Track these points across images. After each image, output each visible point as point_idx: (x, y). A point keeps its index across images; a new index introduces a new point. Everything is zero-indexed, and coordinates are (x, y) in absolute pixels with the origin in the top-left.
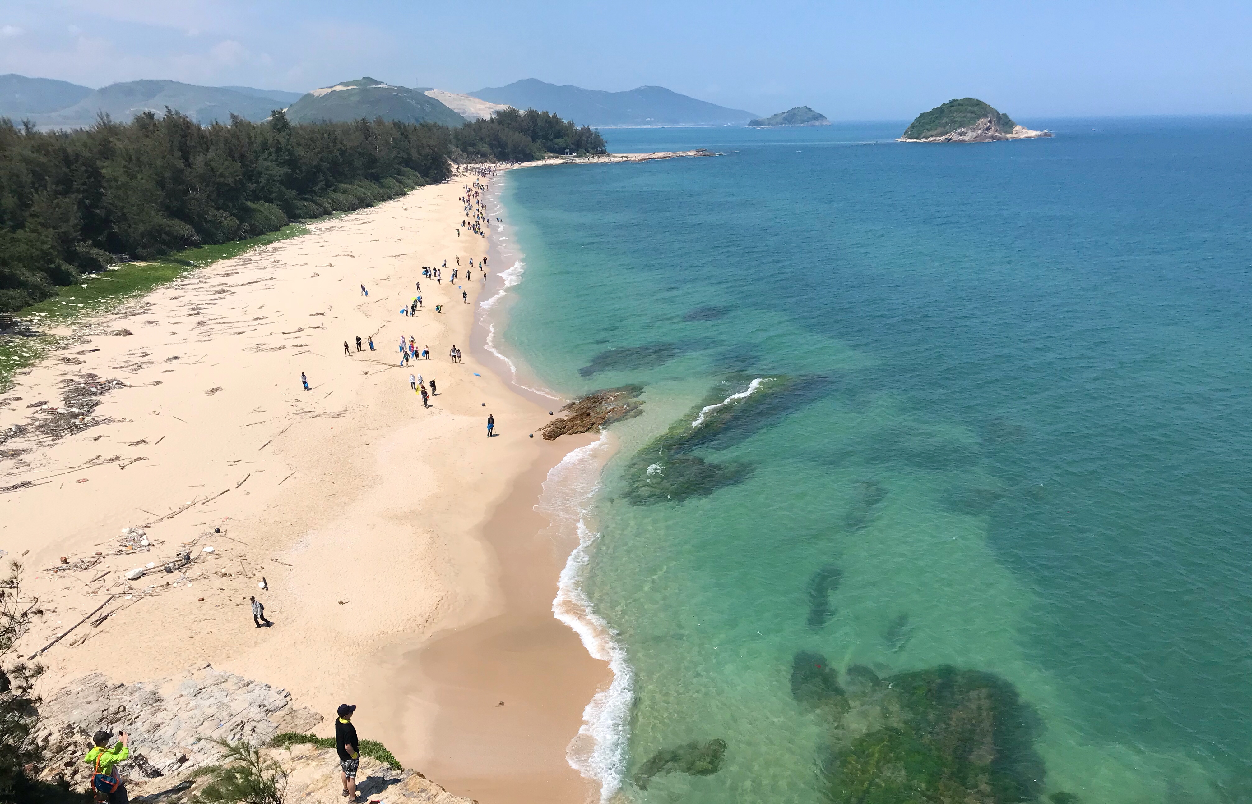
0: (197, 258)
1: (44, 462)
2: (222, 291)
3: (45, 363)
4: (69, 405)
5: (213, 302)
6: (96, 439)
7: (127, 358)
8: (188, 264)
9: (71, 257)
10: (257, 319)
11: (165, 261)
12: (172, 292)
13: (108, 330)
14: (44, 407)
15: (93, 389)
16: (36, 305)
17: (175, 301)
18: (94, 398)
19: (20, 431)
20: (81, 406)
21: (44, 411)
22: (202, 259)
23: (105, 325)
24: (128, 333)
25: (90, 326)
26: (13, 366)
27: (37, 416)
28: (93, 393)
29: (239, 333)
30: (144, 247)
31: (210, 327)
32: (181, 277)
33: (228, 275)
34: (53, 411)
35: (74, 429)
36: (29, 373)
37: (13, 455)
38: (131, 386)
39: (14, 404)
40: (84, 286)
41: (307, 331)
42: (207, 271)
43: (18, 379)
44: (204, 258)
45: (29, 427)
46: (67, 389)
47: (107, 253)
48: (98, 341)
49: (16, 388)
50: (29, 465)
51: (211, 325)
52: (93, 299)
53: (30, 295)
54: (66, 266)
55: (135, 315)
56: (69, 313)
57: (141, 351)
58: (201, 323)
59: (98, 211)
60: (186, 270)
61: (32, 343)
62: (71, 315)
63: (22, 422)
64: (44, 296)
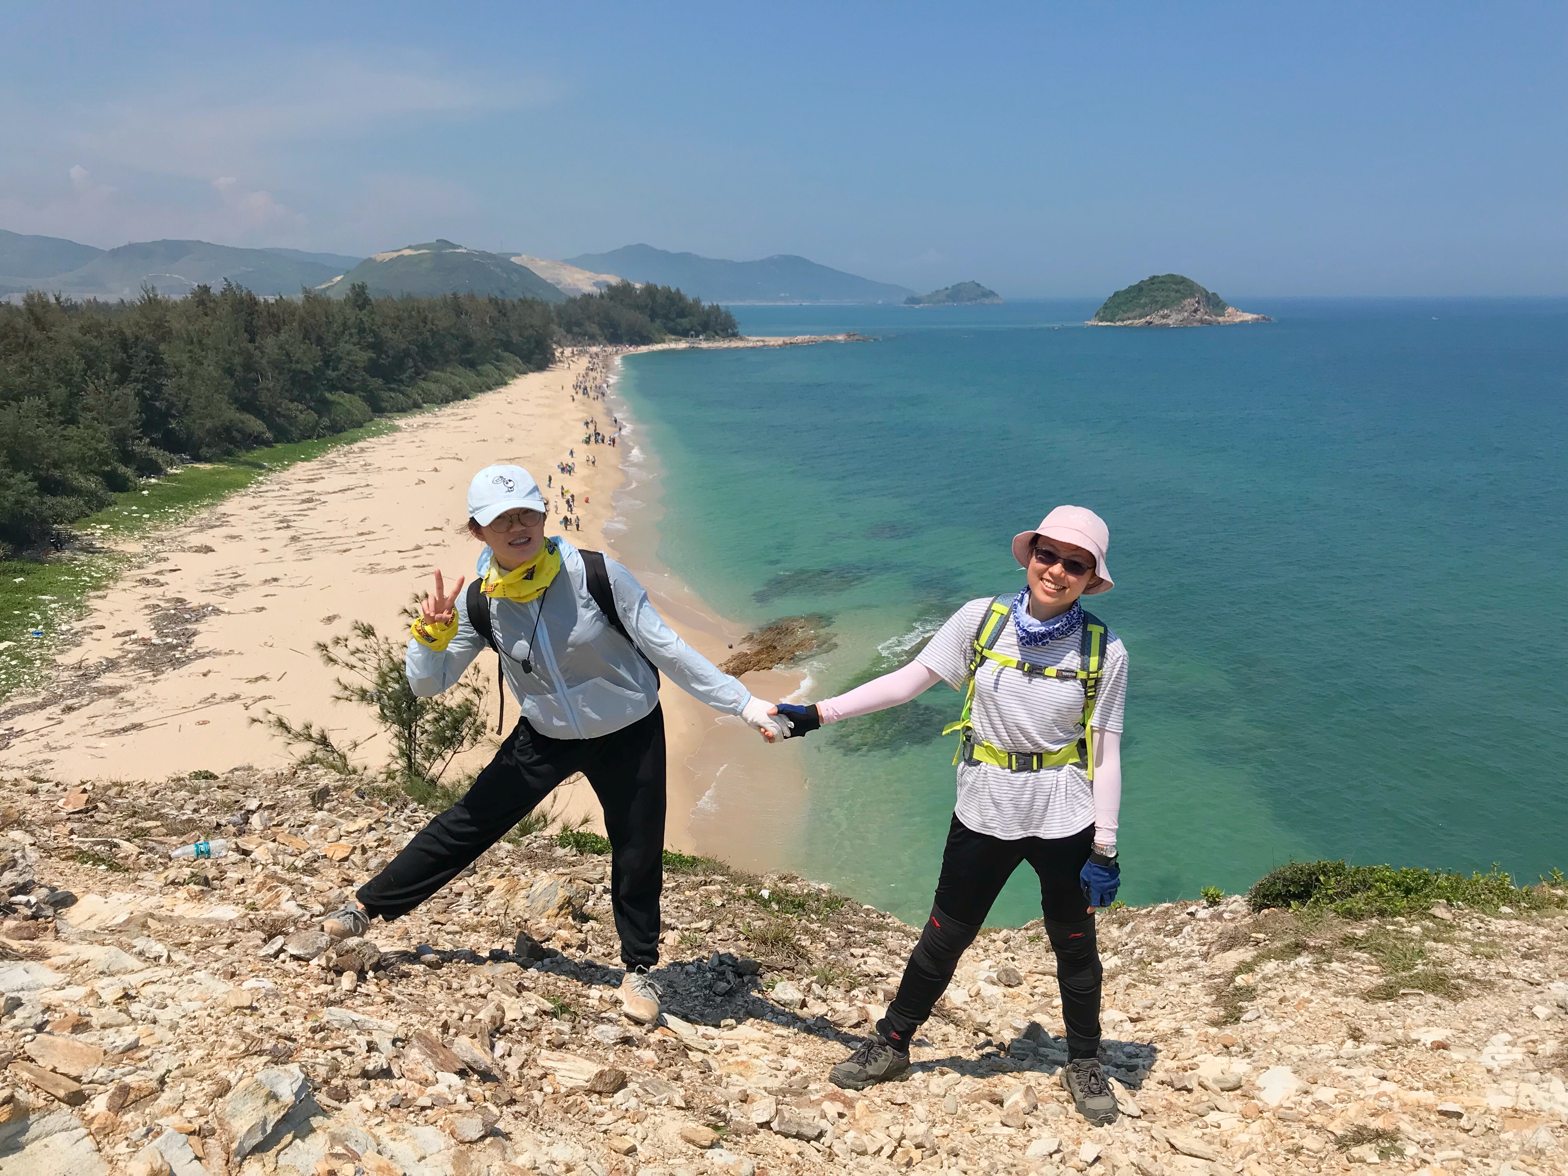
0: (272, 459)
1: (150, 701)
2: (310, 500)
3: (121, 585)
4: (160, 634)
5: (301, 514)
6: (205, 675)
7: (215, 579)
8: (262, 467)
9: (127, 458)
10: (362, 534)
11: (234, 462)
12: (249, 501)
13: (186, 546)
14: (133, 637)
15: (187, 616)
16: (94, 516)
17: (255, 511)
18: (189, 626)
19: (112, 665)
20: (176, 636)
21: (135, 642)
22: (277, 461)
23: (179, 539)
24: (209, 550)
25: (162, 541)
26: (84, 587)
27: (127, 647)
28: (187, 621)
29: (345, 551)
30: (209, 446)
31: (306, 543)
32: (256, 483)
33: (311, 481)
34: (145, 642)
35: (176, 663)
36: (105, 597)
37: (111, 693)
38: (229, 613)
39: (97, 633)
40: (145, 492)
41: (427, 549)
42: (286, 475)
43: (94, 603)
44: (280, 460)
45: (121, 661)
46: (154, 616)
47: (167, 453)
48: (176, 559)
49: (94, 615)
50: (133, 705)
51: (307, 541)
52: (159, 508)
53: (86, 503)
54: (122, 469)
55: (212, 527)
56: (133, 526)
57: (230, 571)
58: (294, 539)
59: (157, 404)
60: (260, 475)
61: (100, 562)
62: (138, 528)
63: (113, 655)
64: (102, 504)
